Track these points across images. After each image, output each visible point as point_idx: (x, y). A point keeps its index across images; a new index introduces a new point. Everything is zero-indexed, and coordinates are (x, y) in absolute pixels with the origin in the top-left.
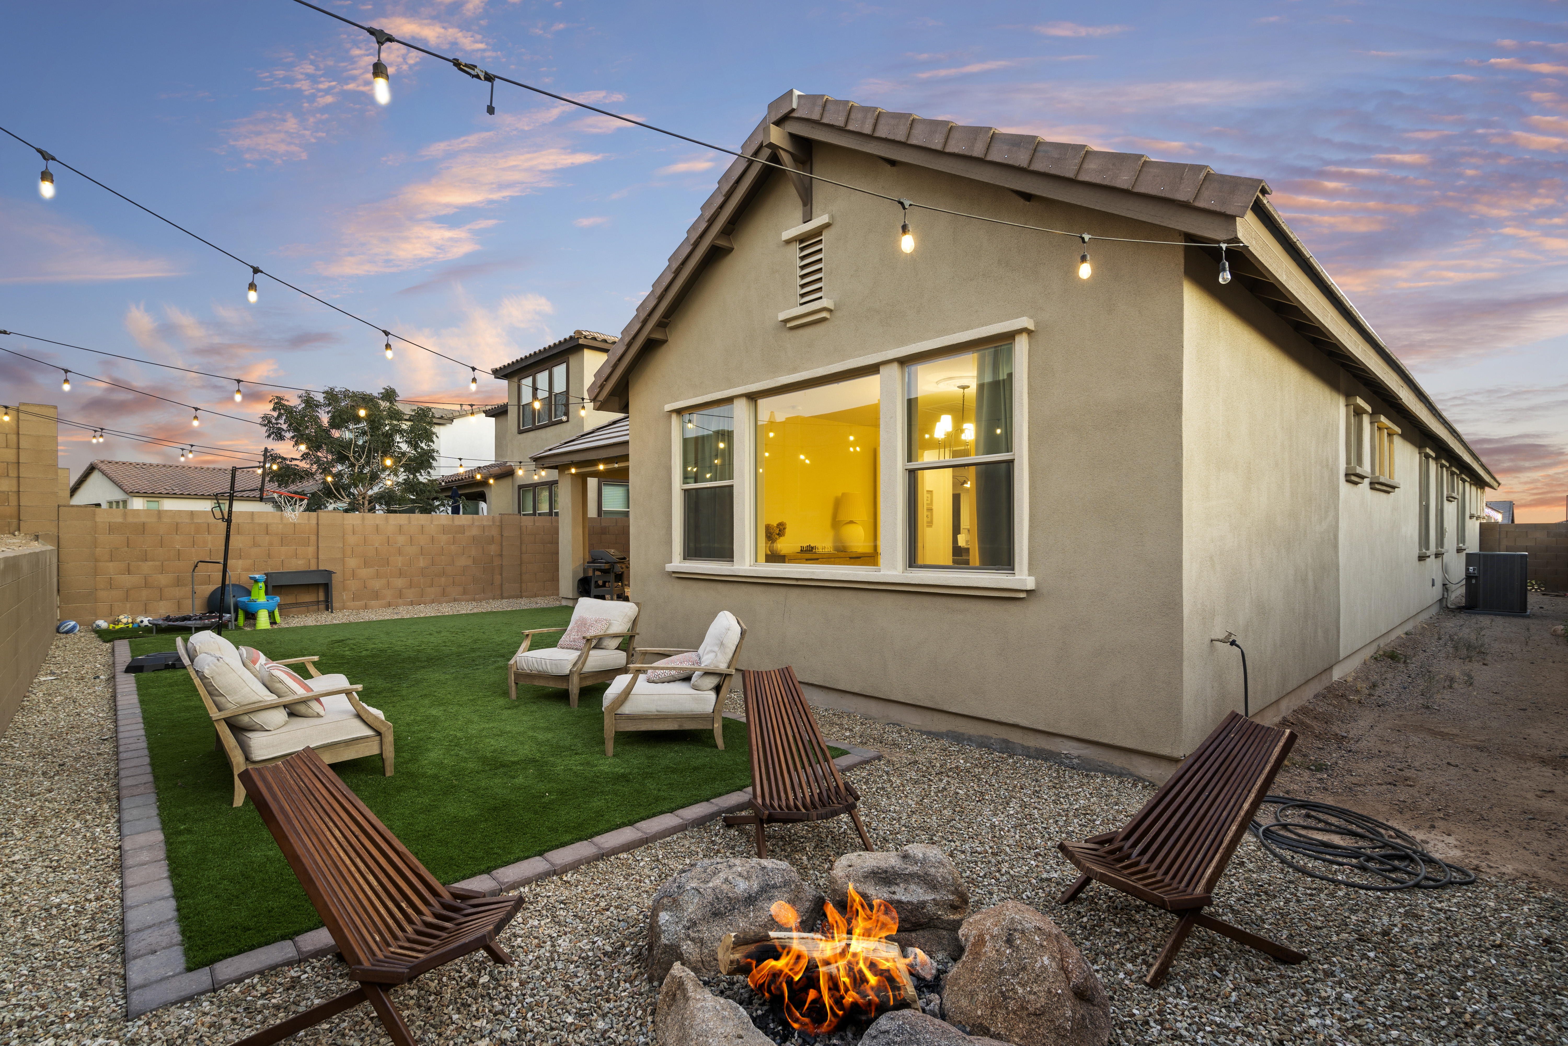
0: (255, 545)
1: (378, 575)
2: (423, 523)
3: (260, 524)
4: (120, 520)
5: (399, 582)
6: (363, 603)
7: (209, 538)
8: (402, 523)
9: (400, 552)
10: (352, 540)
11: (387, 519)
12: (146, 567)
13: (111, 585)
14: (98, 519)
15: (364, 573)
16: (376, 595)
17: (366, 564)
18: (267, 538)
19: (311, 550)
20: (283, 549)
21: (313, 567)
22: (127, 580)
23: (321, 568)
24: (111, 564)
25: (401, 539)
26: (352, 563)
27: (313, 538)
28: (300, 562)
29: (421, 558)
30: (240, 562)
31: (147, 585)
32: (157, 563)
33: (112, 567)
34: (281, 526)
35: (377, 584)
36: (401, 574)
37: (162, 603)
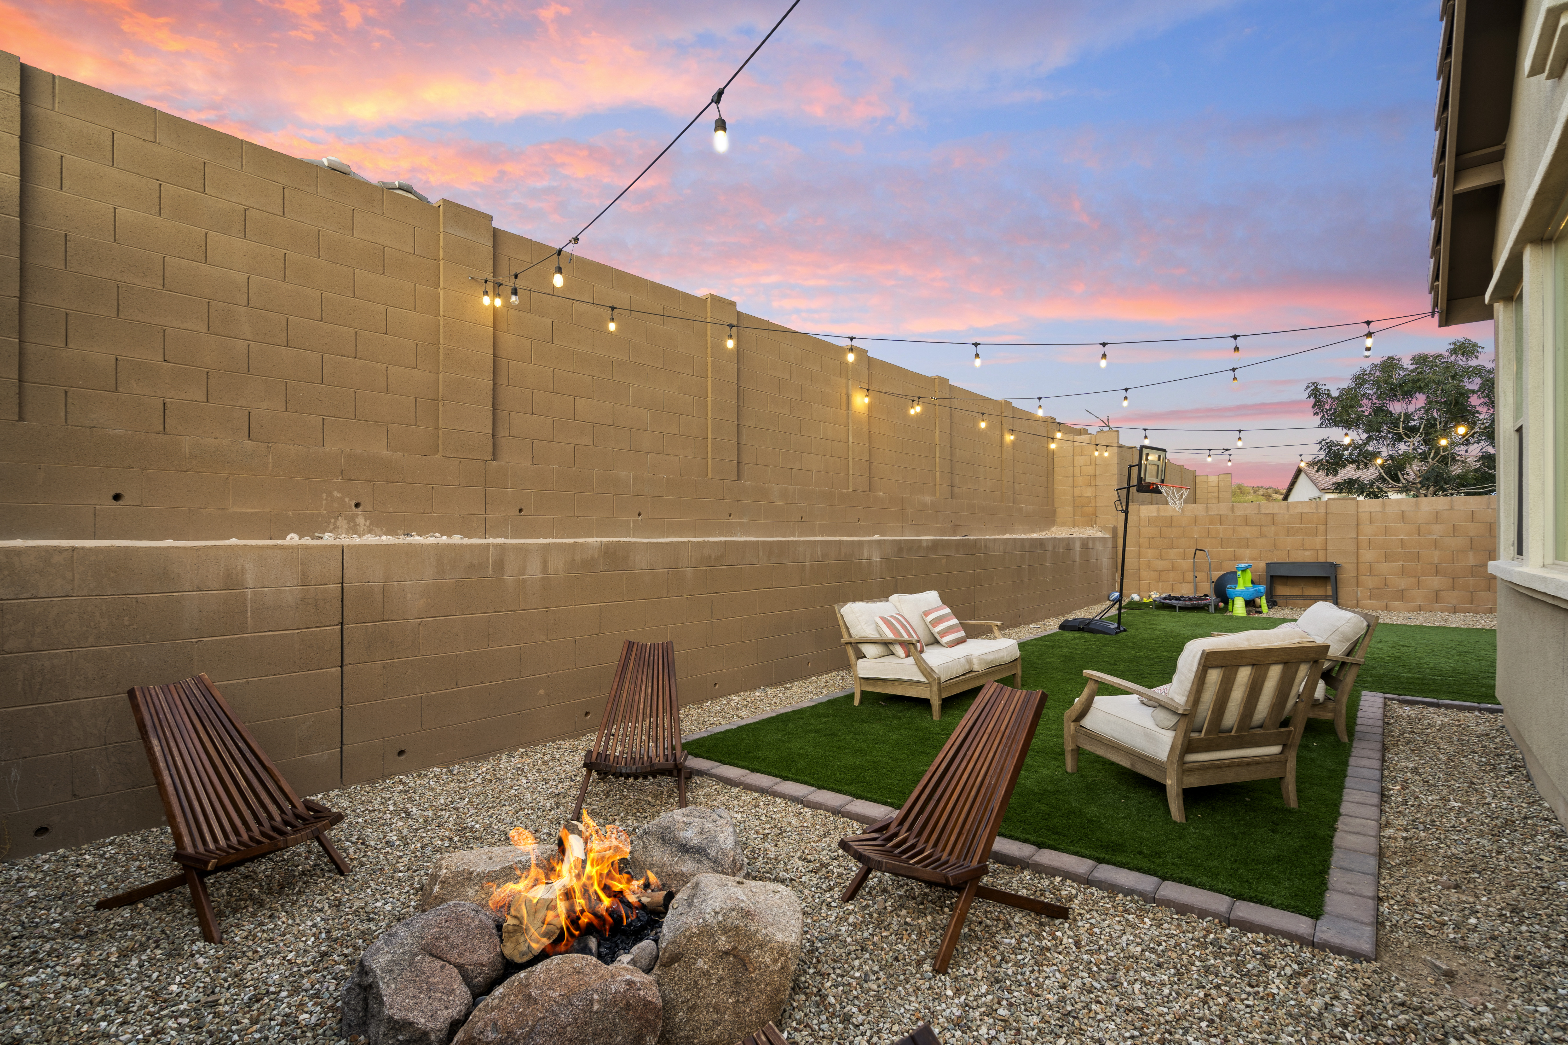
0: (1262, 535)
1: (1404, 572)
2: (1473, 507)
3: (1267, 515)
4: (1155, 514)
5: (1436, 583)
6: (1383, 603)
7: (1221, 528)
8: (1440, 508)
9: (1436, 544)
10: (1368, 529)
11: (1417, 505)
12: (1173, 553)
13: (1149, 567)
14: (1141, 515)
15: (1385, 568)
16: (1401, 596)
17: (1387, 558)
18: (1273, 528)
19: (1319, 540)
20: (1289, 539)
21: (1321, 559)
22: (1160, 564)
23: (1329, 561)
24: (1149, 550)
25: (1438, 529)
26: (1368, 556)
27: (1321, 528)
28: (1307, 553)
29: (1471, 553)
30: (1248, 551)
31: (1173, 569)
32: (1181, 550)
33: (1149, 553)
34: (1287, 516)
35: (1402, 583)
36: (1437, 572)
37: (1184, 585)
